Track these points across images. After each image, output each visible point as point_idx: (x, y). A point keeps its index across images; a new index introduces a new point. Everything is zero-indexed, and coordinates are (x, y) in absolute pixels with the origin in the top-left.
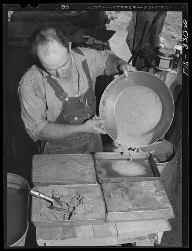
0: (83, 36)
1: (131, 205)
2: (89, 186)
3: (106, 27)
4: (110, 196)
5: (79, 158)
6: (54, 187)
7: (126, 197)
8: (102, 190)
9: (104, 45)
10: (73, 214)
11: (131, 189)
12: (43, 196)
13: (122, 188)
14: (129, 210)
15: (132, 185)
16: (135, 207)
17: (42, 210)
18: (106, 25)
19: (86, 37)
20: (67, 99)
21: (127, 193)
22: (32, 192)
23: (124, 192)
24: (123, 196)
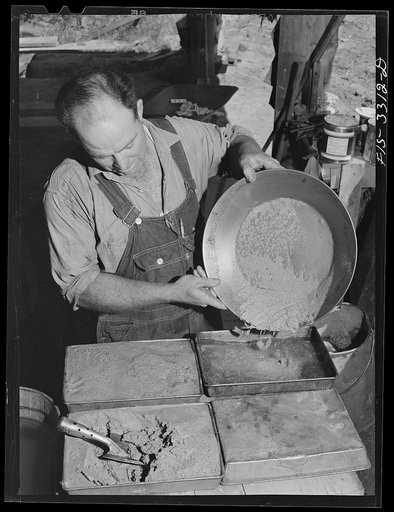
0: (173, 101)
1: (274, 444)
2: (186, 407)
3: (218, 81)
4: (229, 427)
5: (164, 349)
6: (111, 412)
7: (264, 428)
8: (213, 414)
9: (215, 116)
10: (152, 469)
11: (274, 410)
12: (88, 433)
13: (255, 410)
14: (270, 456)
15: (276, 402)
16: (284, 448)
17: (86, 464)
18: (220, 76)
19: (178, 101)
20: (138, 221)
21: (266, 418)
22: (64, 424)
23: (260, 418)
24: (257, 426)
